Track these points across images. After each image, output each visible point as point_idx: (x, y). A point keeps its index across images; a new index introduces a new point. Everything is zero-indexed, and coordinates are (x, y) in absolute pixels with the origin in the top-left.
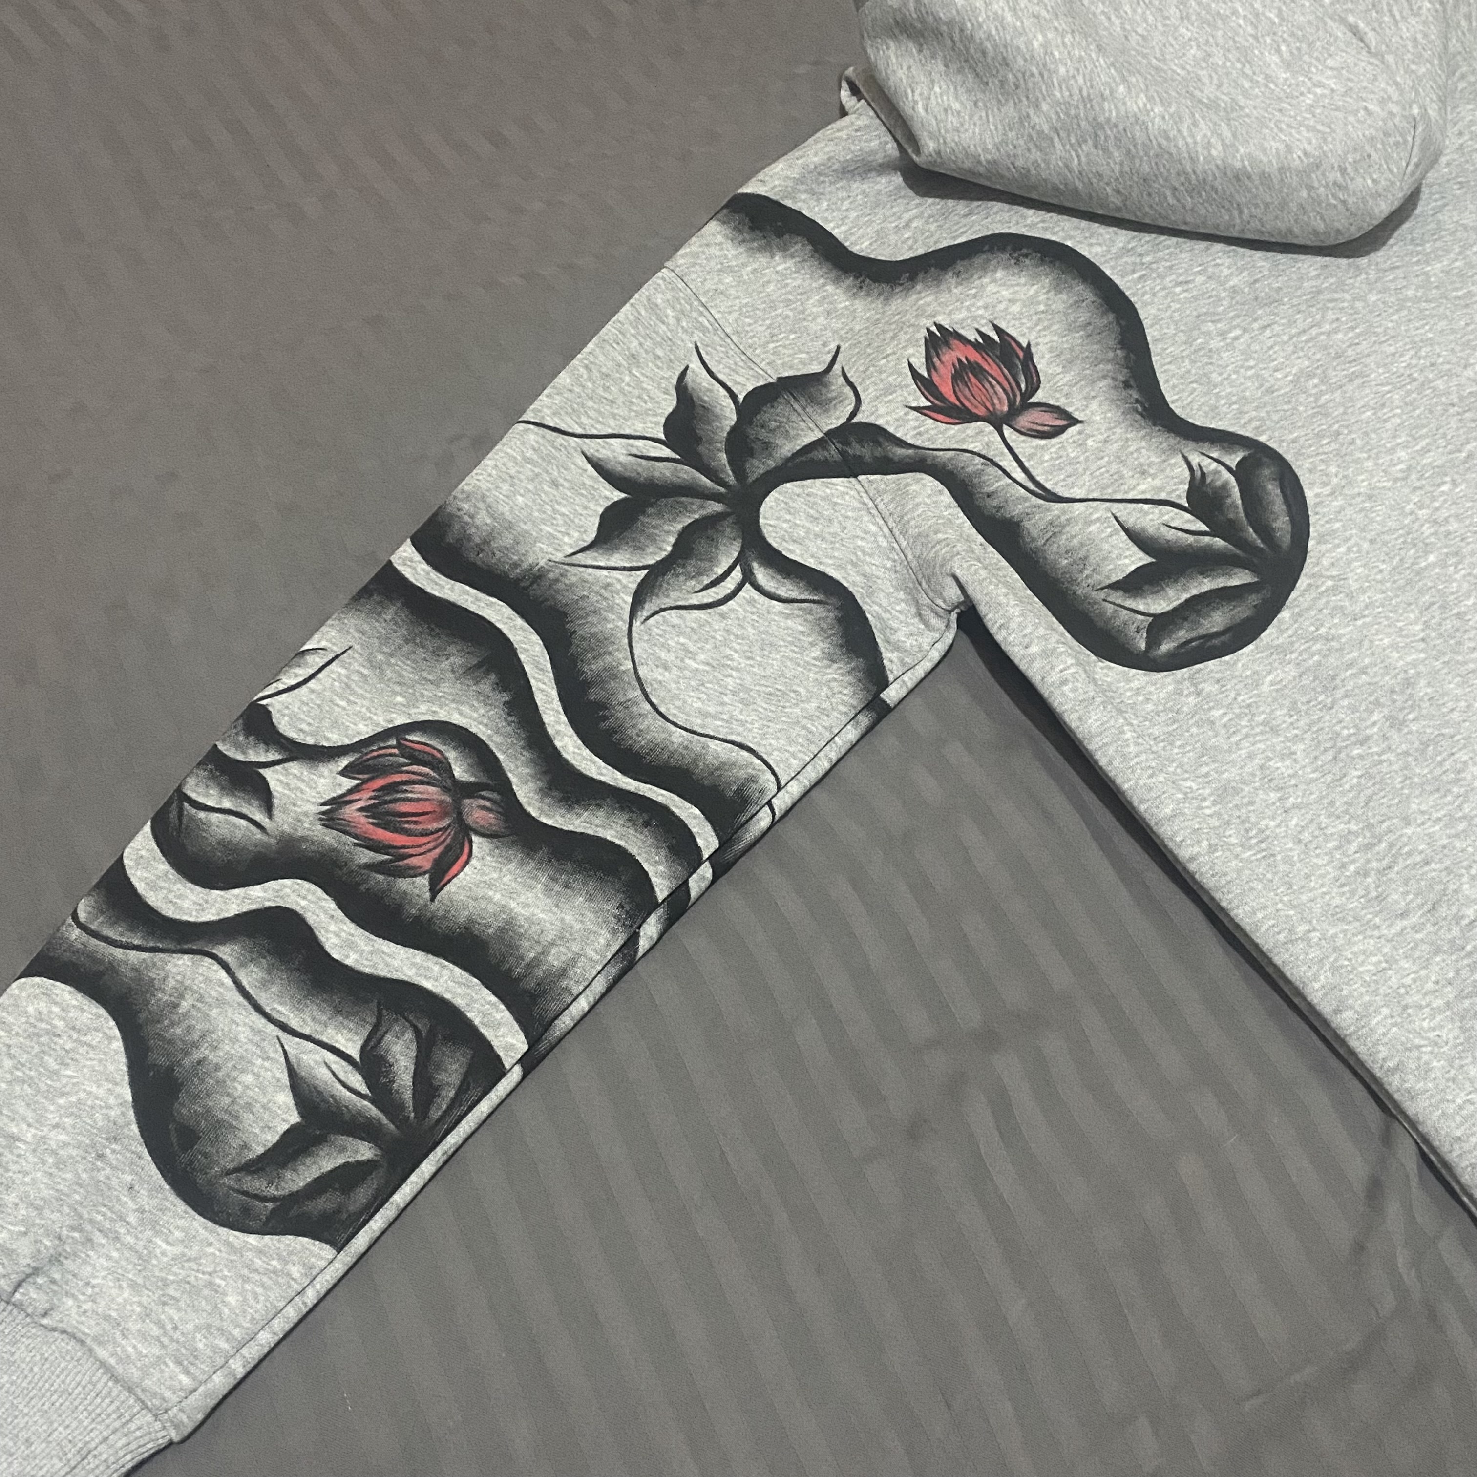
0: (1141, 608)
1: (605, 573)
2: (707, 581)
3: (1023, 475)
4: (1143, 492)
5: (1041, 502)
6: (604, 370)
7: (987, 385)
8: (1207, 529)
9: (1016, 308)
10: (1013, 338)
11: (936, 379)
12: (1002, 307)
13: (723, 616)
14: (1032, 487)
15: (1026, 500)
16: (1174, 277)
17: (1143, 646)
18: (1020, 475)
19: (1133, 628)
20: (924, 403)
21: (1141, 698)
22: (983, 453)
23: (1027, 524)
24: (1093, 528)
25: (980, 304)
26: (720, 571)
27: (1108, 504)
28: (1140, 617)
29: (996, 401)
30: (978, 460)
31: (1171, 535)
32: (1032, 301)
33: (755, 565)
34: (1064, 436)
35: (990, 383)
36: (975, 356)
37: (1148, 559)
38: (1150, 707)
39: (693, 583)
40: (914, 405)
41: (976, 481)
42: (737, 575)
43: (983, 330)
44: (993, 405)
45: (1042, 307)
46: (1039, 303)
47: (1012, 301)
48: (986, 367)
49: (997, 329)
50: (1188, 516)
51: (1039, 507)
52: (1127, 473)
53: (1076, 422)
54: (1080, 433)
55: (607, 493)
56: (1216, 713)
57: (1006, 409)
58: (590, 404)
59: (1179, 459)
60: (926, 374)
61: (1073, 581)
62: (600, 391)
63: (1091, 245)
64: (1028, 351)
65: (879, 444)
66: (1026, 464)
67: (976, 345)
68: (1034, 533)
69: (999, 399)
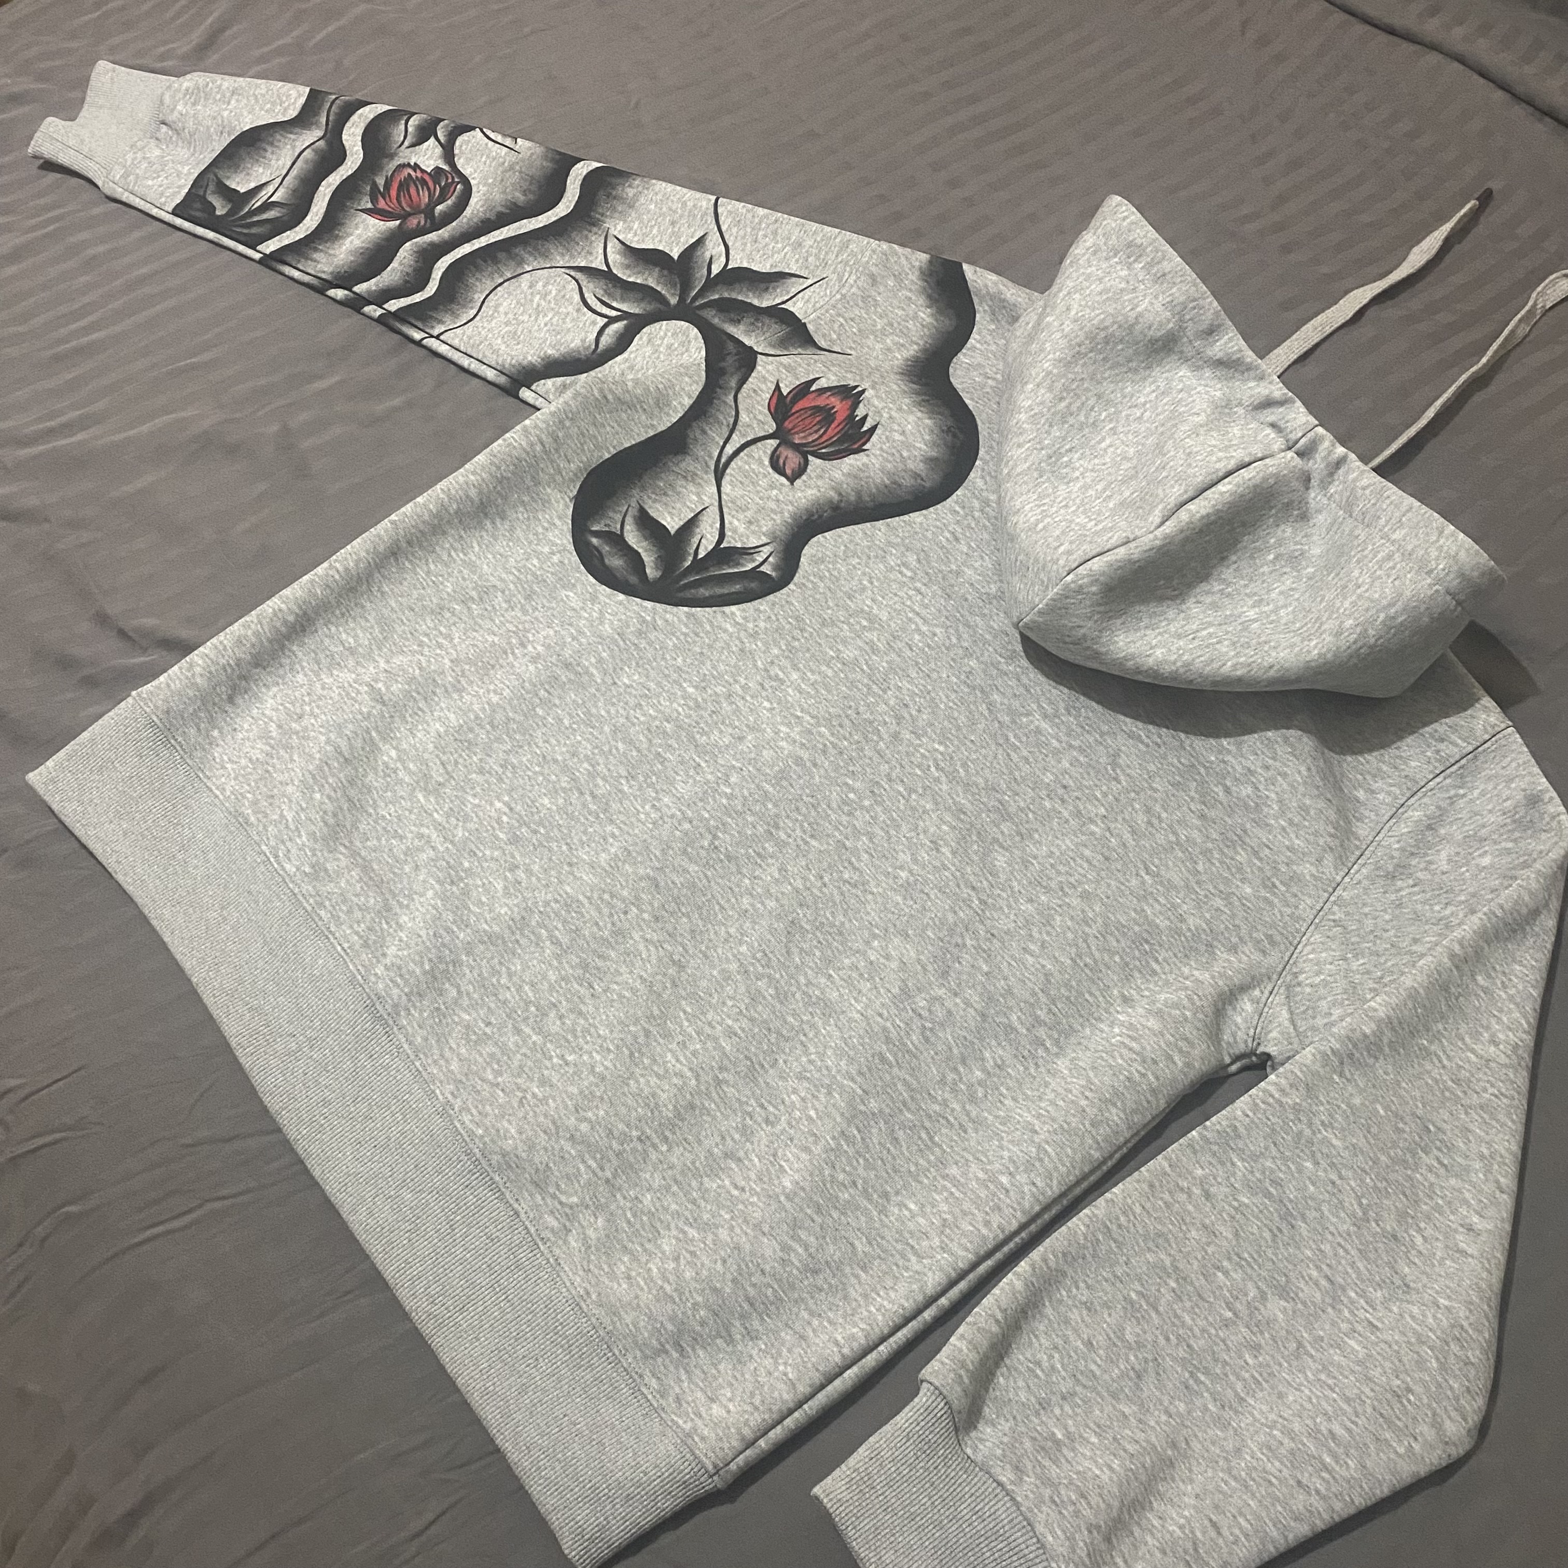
0: (627, 527)
1: (601, 251)
2: (605, 299)
3: (731, 452)
4: (731, 523)
5: (713, 468)
6: (780, 231)
7: (815, 428)
8: (700, 556)
9: (897, 437)
10: (868, 440)
11: (811, 396)
12: (896, 427)
13: (578, 310)
14: (723, 460)
15: (711, 457)
16: (960, 530)
17: (594, 529)
18: (729, 450)
19: (608, 522)
20: (785, 392)
21: (546, 525)
22: (740, 423)
23: (688, 459)
24: (694, 498)
25: (893, 413)
26: (614, 304)
27: (717, 504)
28: (619, 526)
29: (802, 435)
30: (732, 420)
31: (695, 541)
32: (909, 447)
33: (625, 322)
34: (777, 476)
35: (819, 430)
36: (840, 417)
37: (672, 532)
38: (540, 530)
39: (602, 292)
40: (781, 385)
41: (711, 420)
42: (614, 313)
43: (869, 419)
44: (797, 433)
45: (905, 454)
46: (908, 451)
47: (903, 433)
48: (833, 426)
49: (873, 429)
50: (710, 547)
51: (708, 466)
52: (749, 514)
53: (792, 483)
54: (782, 485)
55: (675, 250)
56: (535, 562)
57: (797, 441)
58: (749, 230)
59: (765, 540)
60: (813, 388)
61: (643, 488)
62: (761, 233)
63: (983, 477)
64: (860, 450)
65: (739, 369)
66: (742, 454)
67: (852, 416)
68: (683, 465)
69: (804, 437)
